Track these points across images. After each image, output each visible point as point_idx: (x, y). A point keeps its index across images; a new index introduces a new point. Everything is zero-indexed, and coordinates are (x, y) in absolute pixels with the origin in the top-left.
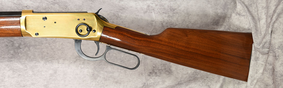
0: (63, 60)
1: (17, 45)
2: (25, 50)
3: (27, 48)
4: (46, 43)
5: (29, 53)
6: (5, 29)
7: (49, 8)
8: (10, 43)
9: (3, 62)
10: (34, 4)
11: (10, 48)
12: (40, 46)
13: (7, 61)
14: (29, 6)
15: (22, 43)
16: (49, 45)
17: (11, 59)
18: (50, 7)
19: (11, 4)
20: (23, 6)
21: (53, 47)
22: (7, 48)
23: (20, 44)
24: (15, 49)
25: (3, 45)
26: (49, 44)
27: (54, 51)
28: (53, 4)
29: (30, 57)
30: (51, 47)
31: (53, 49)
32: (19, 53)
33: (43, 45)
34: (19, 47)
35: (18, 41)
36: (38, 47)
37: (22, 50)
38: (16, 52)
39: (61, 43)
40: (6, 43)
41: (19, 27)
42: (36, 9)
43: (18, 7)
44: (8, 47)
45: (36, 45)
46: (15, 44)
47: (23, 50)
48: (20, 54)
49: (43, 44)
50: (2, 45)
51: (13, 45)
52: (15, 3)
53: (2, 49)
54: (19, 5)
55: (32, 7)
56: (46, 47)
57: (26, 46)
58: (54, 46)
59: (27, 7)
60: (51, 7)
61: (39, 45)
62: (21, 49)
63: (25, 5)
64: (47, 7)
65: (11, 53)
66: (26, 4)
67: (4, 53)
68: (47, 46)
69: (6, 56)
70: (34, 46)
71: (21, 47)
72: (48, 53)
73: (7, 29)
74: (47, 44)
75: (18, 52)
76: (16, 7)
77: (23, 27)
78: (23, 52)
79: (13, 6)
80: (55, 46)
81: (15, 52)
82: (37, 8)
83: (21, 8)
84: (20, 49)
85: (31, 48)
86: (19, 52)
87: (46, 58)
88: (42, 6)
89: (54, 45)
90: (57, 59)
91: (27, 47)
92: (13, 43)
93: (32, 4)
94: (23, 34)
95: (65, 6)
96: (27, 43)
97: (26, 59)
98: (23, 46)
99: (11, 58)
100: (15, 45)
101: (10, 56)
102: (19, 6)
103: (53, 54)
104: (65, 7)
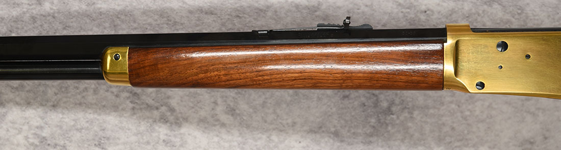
0: (490, 147)
1: (385, 104)
2: (402, 118)
3: (406, 114)
4: (451, 102)
5: (410, 124)
6: (407, 72)
7: (479, 15)
8: (370, 98)
9: (352, 144)
10: (445, 4)
11: (369, 111)
12: (436, 110)
13: (362, 142)
14: (432, 11)
15: (397, 101)
16: (457, 107)
17: (371, 139)
18: (481, 12)
19: (392, 7)
20: (418, 11)
21: (468, 113)
22: (363, 112)
23: (392, 103)
24: (380, 115)
25: (356, 103)
26: (459, 106)
27: (468, 125)
28: (488, 4)
29: (412, 136)
30: (462, 112)
31: (465, 118)
32: (387, 125)
33: (443, 108)
34: (389, 111)
35: (389, 96)
36: (431, 111)
37: (394, 117)
38: (382, 121)
39: (487, 104)
40: (363, 99)
41: (440, 67)
42: (447, 18)
43: (406, 14)
44: (365, 108)
45: (427, 107)
46: (381, 101)
47: (398, 118)
48: (390, 128)
49: (442, 104)
50: (353, 102)
51: (376, 105)
52: (400, 5)
53: (353, 114)
54: (408, 8)
55: (439, 12)
56: (450, 111)
57: (405, 108)
58: (469, 110)
59: (428, 12)
60: (484, 11)
61: (434, 108)
62: (393, 114)
63: (423, 8)
64: (474, 11)
65: (372, 124)
66: (426, 5)
67: (356, 123)
68: (452, 111)
69: (360, 131)
70: (422, 108)
71: (394, 109)
72: (453, 129)
73: (414, 72)
74: (453, 106)
75: (385, 123)
76: (402, 12)
77: (448, 67)
78: (398, 122)
79: (396, 11)
80: (471, 112)
81: (379, 121)
82: (451, 15)
83: (413, 16)
84: (392, 116)
85: (416, 113)
86: (387, 122)
87: (448, 139)
88: (463, 8)
89: (470, 107)
90: (474, 146)
91: (406, 110)
92: (377, 100)
93: (439, 4)
94: (448, 83)
95: (518, 7)
96: (408, 99)
97: (403, 141)
98: (399, 107)
99: (371, 135)
100: (382, 104)
101: (369, 130)
102: (409, 10)
103: (466, 132)
104: (519, 11)
